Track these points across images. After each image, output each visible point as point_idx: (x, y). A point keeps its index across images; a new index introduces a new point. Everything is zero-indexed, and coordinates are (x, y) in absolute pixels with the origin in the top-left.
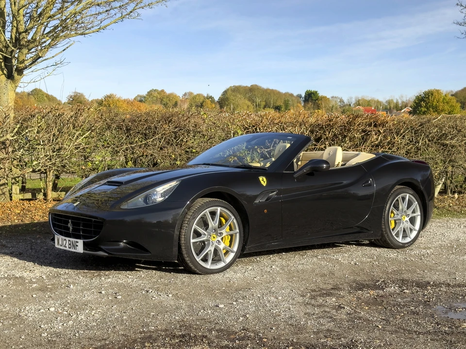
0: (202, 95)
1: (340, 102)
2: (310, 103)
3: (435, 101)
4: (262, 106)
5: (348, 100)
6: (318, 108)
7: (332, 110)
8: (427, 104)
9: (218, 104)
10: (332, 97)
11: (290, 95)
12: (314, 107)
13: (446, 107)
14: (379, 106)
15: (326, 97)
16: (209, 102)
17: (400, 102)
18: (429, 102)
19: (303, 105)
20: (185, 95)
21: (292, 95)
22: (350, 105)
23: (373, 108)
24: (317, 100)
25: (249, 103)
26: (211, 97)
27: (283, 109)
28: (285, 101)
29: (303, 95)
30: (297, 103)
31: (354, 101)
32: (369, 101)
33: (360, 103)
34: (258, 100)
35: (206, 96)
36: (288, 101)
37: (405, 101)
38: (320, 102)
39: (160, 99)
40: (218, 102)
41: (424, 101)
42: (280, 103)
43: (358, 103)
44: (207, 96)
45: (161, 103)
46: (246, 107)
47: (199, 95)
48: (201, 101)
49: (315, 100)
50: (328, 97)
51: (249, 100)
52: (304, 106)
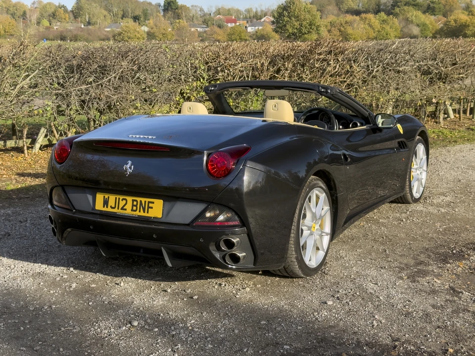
0: (53, 4)
1: (200, 11)
2: (170, 12)
3: (297, 10)
4: (120, 16)
5: (208, 8)
6: (178, 17)
7: (193, 19)
8: (289, 13)
9: (71, 13)
10: (192, 6)
11: (148, 3)
12: (174, 17)
13: (308, 16)
14: (239, 15)
15: (186, 6)
16: (62, 12)
17: (259, 10)
18: (291, 11)
19: (162, 14)
20: (34, 3)
21: (150, 4)
22: (210, 14)
23: (233, 18)
24: (177, 9)
25: (106, 13)
26: (63, 6)
27: (142, 19)
28: (144, 10)
29: (162, 4)
30: (157, 12)
31: (214, 10)
32: (229, 10)
33: (220, 12)
34: (115, 10)
35: (57, 5)
36: (147, 10)
37: (264, 9)
38: (180, 11)
39: (6, 8)
40: (72, 11)
41: (287, 10)
42: (138, 12)
43: (218, 12)
44: (59, 5)
45: (7, 13)
46: (102, 18)
47: (49, 4)
48: (53, 10)
49: (175, 9)
50: (188, 6)
51: (106, 10)
52: (164, 16)
